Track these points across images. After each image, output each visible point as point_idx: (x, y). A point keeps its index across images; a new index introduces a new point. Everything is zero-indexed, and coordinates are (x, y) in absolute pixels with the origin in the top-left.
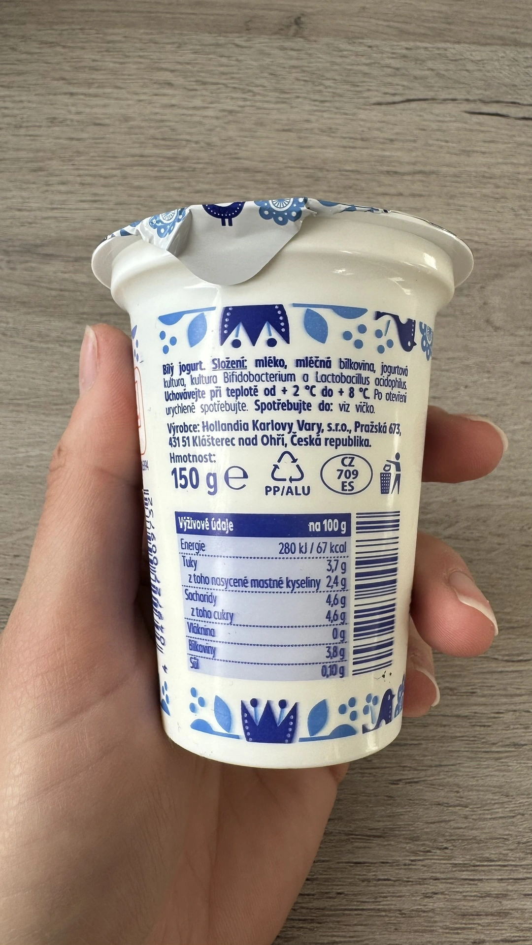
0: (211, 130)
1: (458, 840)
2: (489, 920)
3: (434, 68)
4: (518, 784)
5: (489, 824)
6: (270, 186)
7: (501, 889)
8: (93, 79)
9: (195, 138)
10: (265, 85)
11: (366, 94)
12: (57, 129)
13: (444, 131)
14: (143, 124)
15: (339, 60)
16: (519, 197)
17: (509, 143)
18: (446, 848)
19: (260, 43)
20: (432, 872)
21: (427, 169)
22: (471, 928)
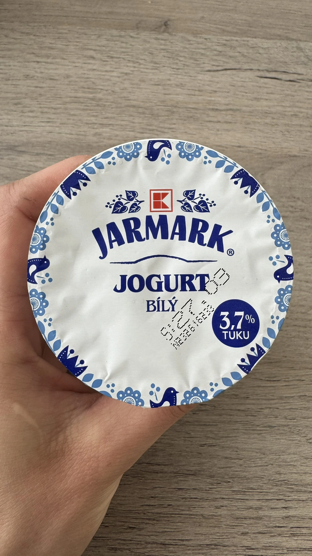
0: (115, 84)
1: (236, 477)
2: (251, 521)
3: (241, 52)
4: (271, 448)
5: (254, 469)
6: (147, 115)
7: (258, 505)
8: (50, 54)
9: (106, 88)
10: (146, 59)
11: (202, 66)
12: (28, 81)
13: (244, 87)
14: (77, 80)
15: (188, 46)
16: (285, 125)
17: (281, 94)
18: (229, 482)
19: (145, 35)
20: (221, 495)
21: (235, 108)
22: (241, 526)
